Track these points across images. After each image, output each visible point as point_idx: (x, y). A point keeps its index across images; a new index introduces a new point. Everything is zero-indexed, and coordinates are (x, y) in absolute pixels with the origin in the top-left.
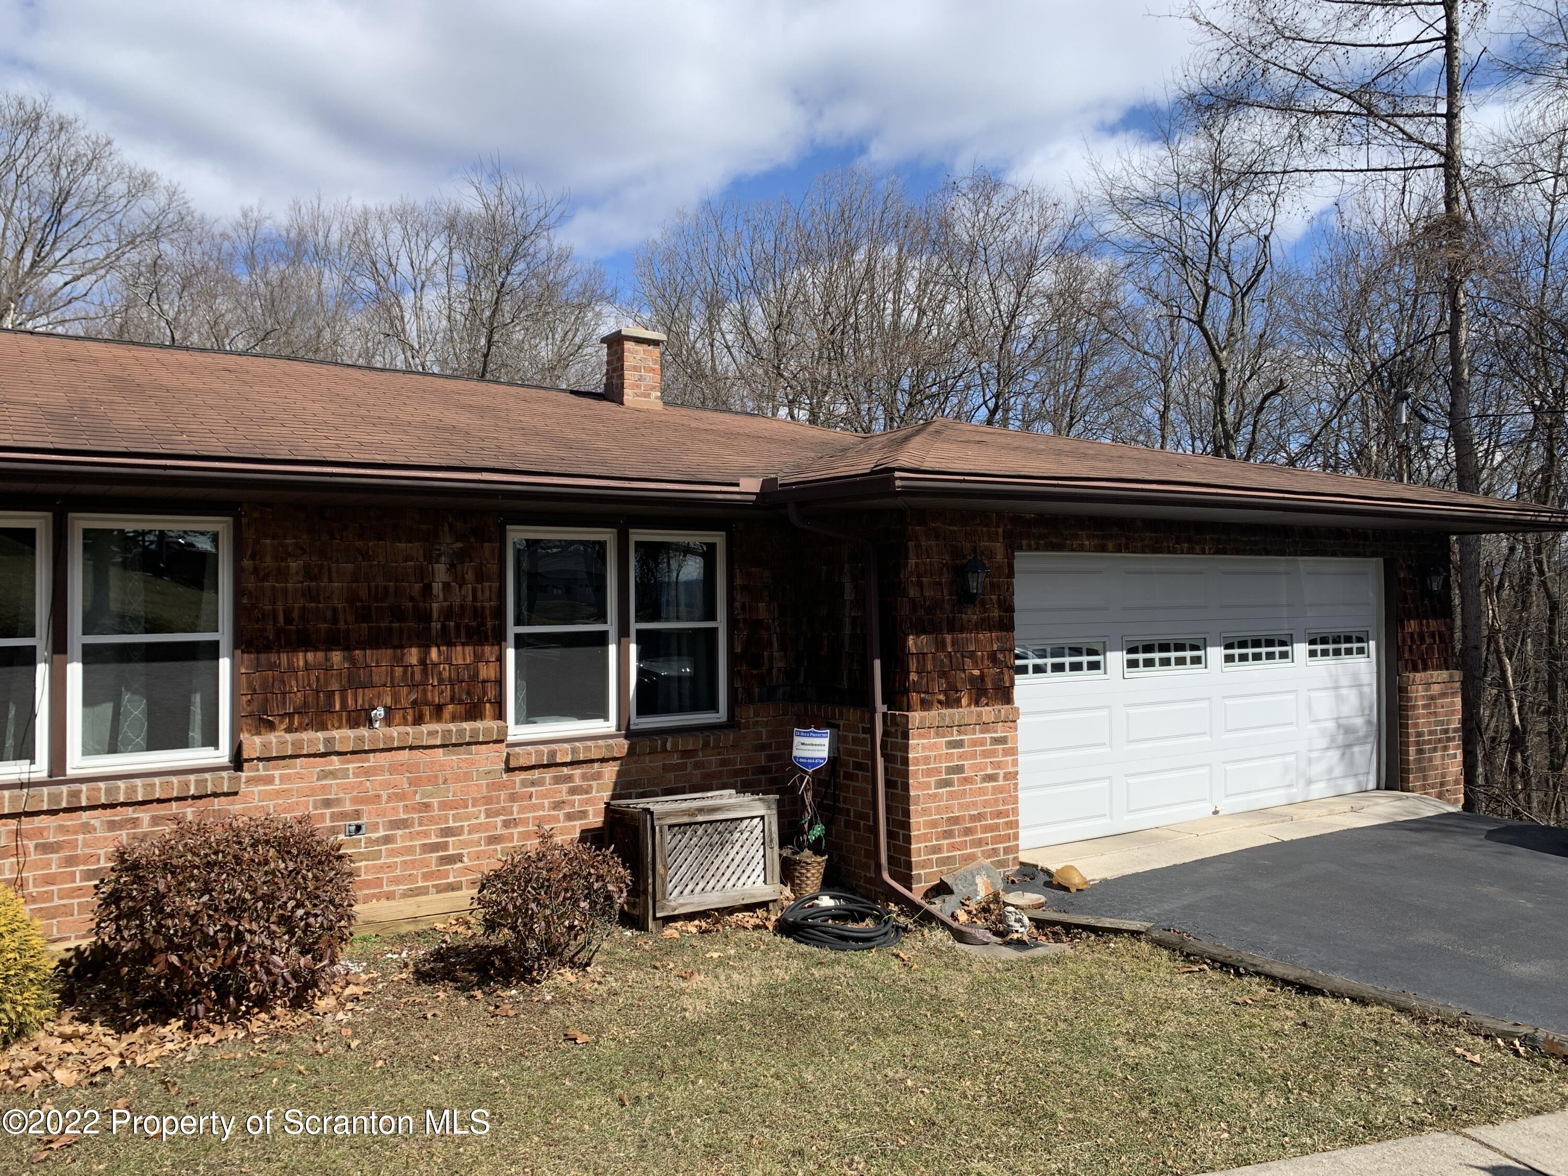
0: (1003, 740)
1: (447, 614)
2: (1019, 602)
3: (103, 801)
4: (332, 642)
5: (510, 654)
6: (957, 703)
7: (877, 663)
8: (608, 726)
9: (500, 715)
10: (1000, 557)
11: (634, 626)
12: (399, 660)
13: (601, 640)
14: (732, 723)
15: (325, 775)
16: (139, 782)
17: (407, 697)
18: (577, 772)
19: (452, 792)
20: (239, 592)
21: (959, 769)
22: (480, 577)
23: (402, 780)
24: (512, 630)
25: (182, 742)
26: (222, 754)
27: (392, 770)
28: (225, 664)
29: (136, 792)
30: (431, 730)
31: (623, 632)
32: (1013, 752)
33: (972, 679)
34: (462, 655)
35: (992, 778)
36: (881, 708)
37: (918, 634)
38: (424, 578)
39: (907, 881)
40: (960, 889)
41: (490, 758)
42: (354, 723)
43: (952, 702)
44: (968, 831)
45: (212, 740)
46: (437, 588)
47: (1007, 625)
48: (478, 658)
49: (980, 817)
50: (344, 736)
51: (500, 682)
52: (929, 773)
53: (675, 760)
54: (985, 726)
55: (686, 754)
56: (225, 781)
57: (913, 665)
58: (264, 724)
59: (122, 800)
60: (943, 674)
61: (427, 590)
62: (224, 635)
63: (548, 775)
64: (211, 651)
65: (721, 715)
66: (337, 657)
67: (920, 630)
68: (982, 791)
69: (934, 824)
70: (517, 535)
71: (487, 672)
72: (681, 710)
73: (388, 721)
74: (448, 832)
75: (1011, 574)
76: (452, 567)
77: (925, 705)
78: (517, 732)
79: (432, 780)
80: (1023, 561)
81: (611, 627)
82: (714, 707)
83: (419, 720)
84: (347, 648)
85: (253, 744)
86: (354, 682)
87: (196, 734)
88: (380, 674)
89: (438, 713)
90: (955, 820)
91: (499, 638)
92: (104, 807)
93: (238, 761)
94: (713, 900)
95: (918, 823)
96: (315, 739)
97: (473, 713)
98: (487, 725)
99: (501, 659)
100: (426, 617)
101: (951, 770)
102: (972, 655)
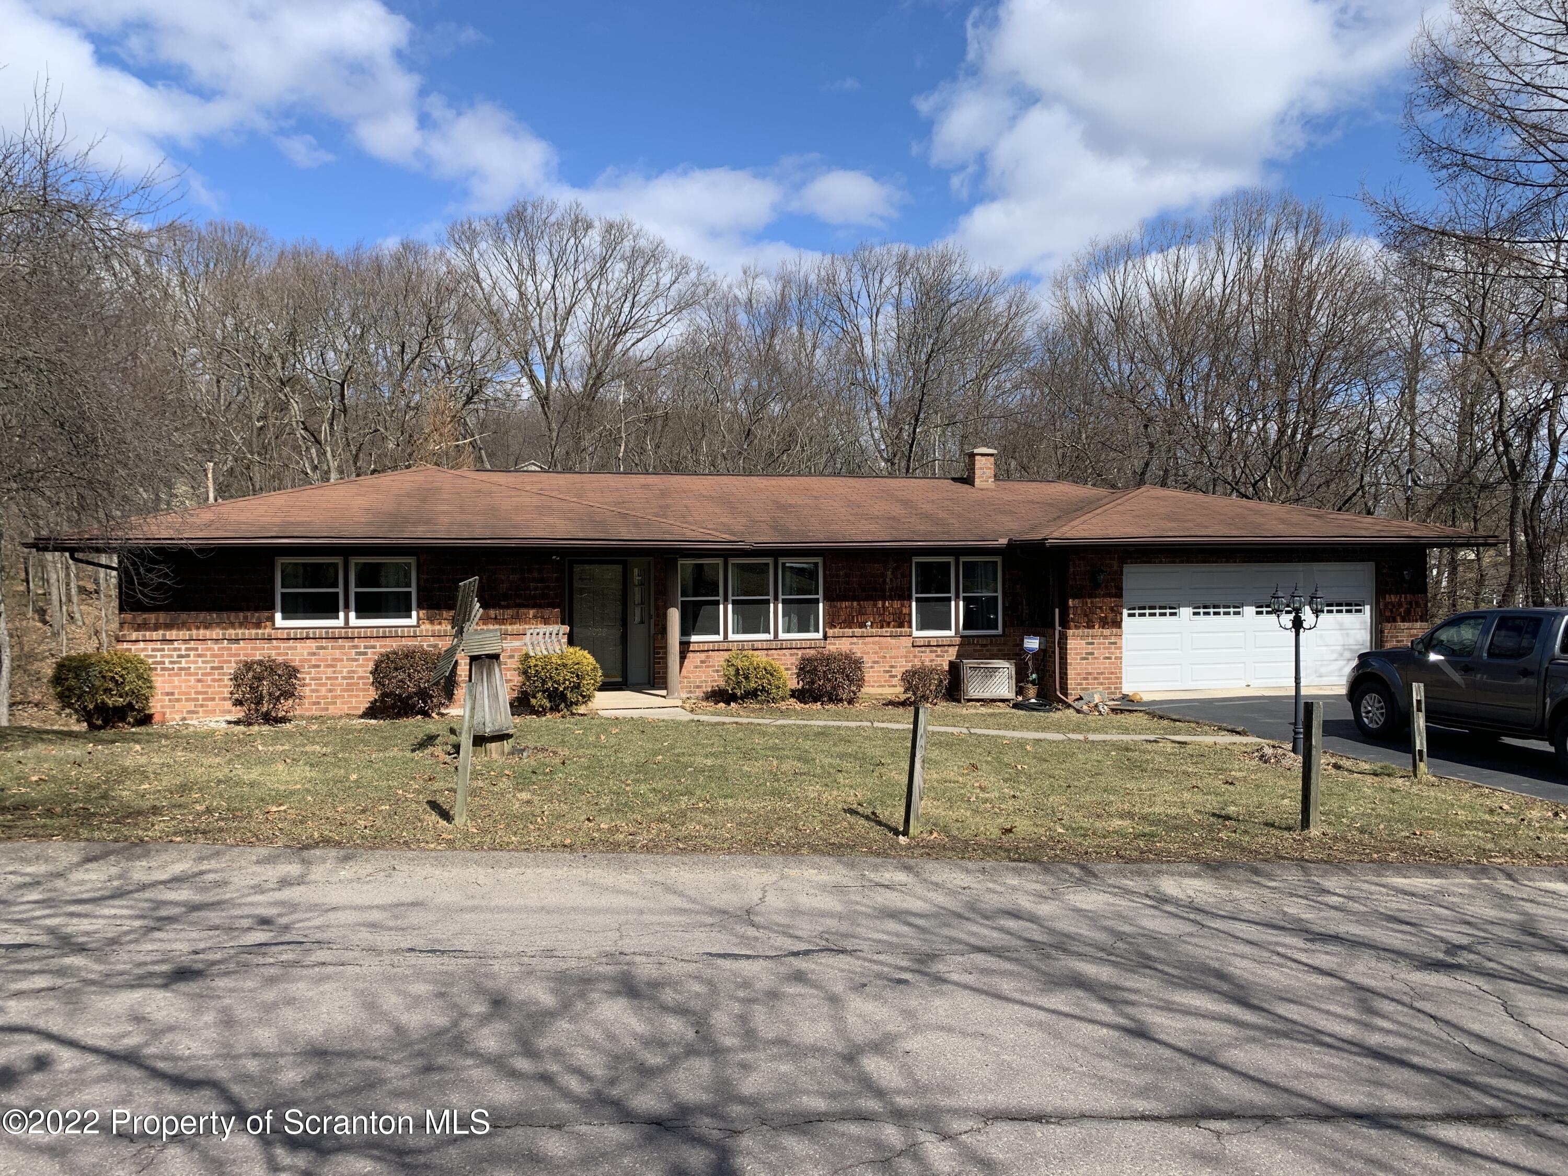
0: (1115, 643)
1: (891, 589)
2: (1125, 585)
3: (790, 647)
4: (853, 599)
5: (914, 604)
6: (1093, 627)
7: (1057, 610)
8: (952, 633)
9: (910, 627)
10: (1115, 568)
11: (962, 595)
12: (875, 605)
13: (949, 599)
14: (1004, 635)
15: (852, 644)
16: (798, 642)
17: (878, 619)
18: (939, 649)
19: (894, 653)
20: (825, 582)
21: (1092, 654)
22: (903, 576)
23: (877, 647)
24: (914, 595)
25: (808, 631)
26: (820, 635)
27: (874, 643)
28: (821, 605)
30: (886, 631)
31: (957, 597)
32: (1120, 648)
33: (1101, 618)
34: (897, 604)
35: (1109, 658)
36: (1058, 628)
37: (1074, 599)
38: (883, 576)
39: (1066, 695)
40: (1086, 698)
41: (907, 642)
42: (861, 627)
43: (1090, 626)
44: (1096, 679)
45: (817, 631)
46: (888, 580)
47: (1119, 595)
48: (902, 606)
49: (1102, 673)
50: (858, 631)
51: (910, 614)
52: (1077, 654)
53: (978, 648)
54: (1105, 637)
55: (982, 645)
56: (822, 643)
57: (1071, 611)
58: (833, 626)
59: (795, 647)
60: (1086, 615)
61: (884, 581)
62: (820, 596)
63: (928, 649)
64: (817, 601)
65: (1000, 631)
66: (855, 604)
67: (1074, 597)
68: (1103, 663)
69: (1079, 674)
70: (915, 560)
71: (905, 611)
72: (983, 629)
73: (872, 627)
74: (892, 667)
75: (1122, 574)
76: (893, 573)
77: (1077, 627)
78: (916, 633)
79: (887, 648)
80: (1128, 569)
81: (952, 595)
82: (997, 628)
83: (882, 627)
84: (858, 601)
85: (830, 632)
86: (861, 613)
87: (812, 628)
88: (869, 610)
89: (888, 625)
90: (1090, 674)
91: (910, 598)
92: (791, 649)
93: (825, 637)
94: (986, 695)
95: (1071, 673)
96: (849, 631)
97: (901, 625)
98: (905, 630)
99: (910, 606)
100: (884, 591)
101: (1087, 654)
102: (1101, 608)
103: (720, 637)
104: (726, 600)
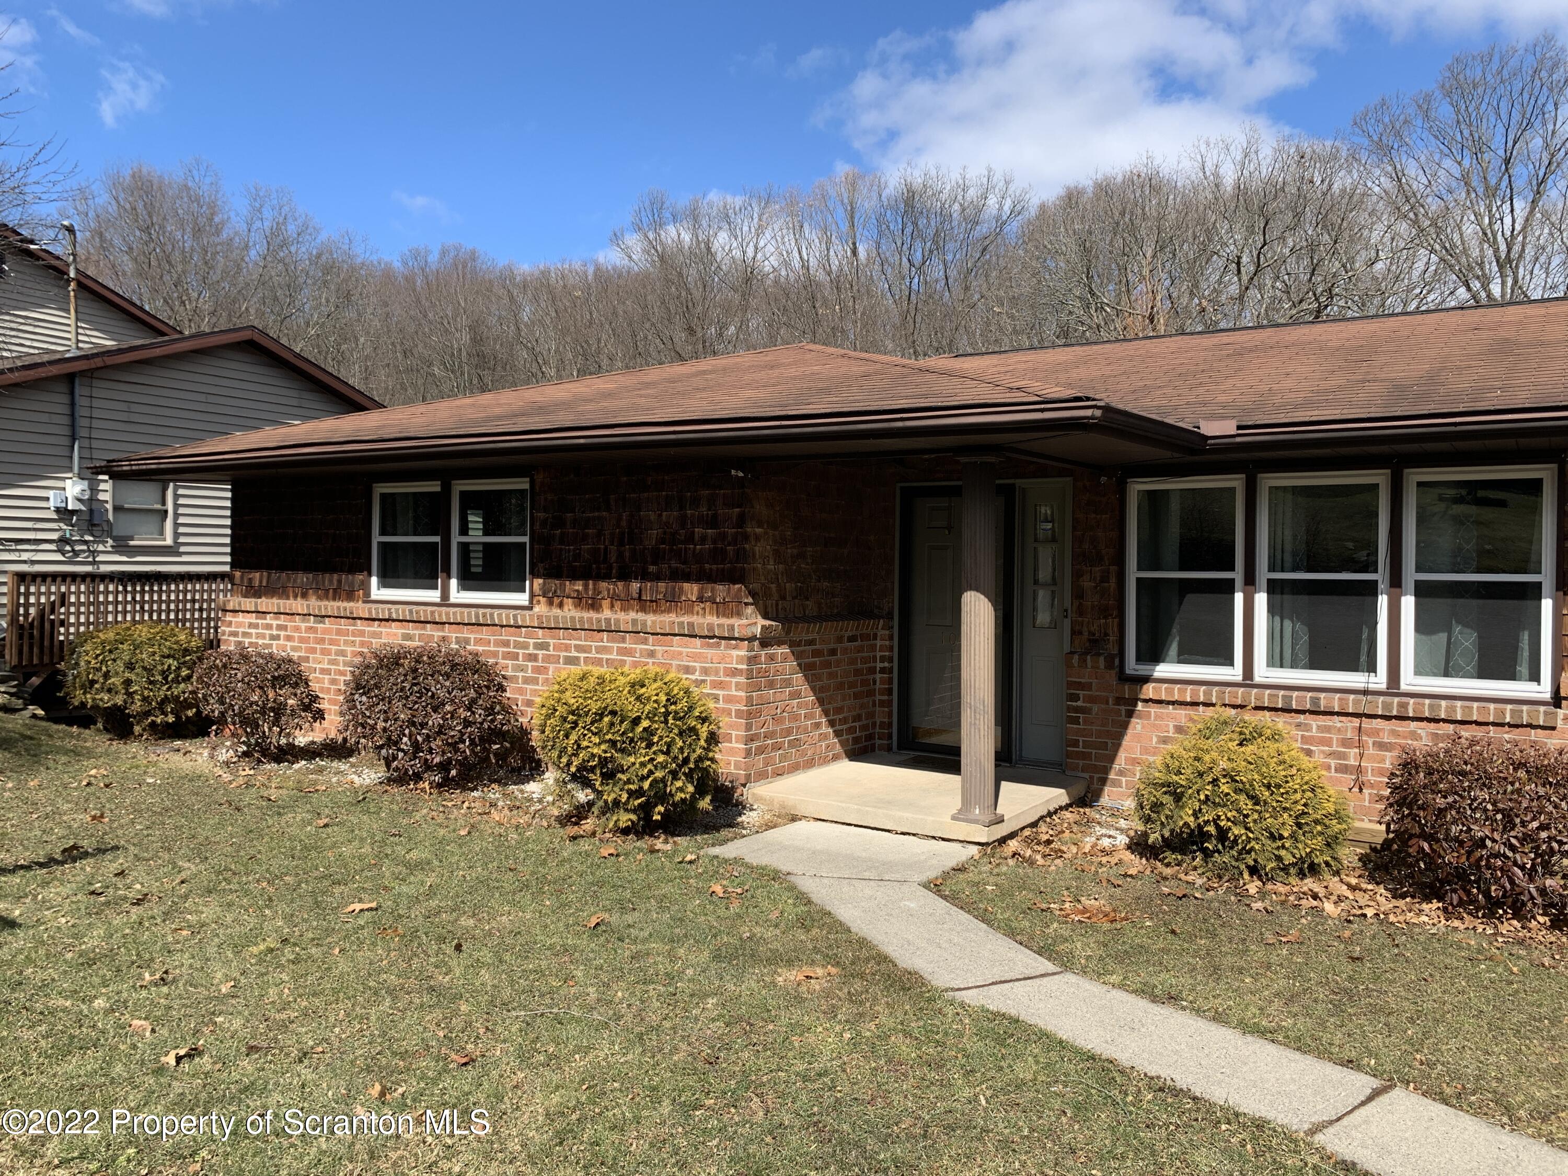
3: (1427, 714)
16: (1459, 704)
25: (1505, 674)
26: (1542, 690)
28: (1546, 604)
29: (1455, 711)
45: (1534, 677)
56: (1541, 715)
59: (1443, 716)
62: (1546, 578)
64: (1532, 592)
87: (1522, 669)
92: (1429, 720)
93: (1557, 698)
103: (1235, 673)
104: (1250, 580)
